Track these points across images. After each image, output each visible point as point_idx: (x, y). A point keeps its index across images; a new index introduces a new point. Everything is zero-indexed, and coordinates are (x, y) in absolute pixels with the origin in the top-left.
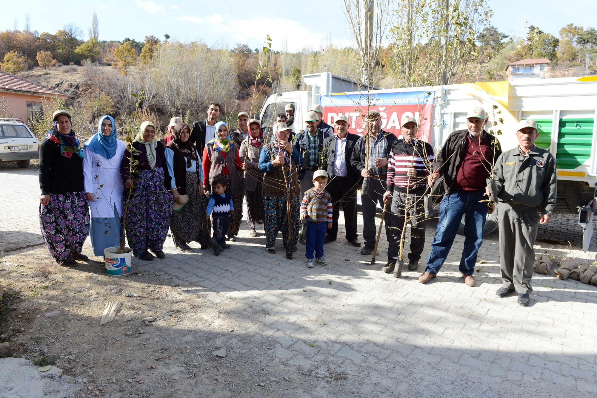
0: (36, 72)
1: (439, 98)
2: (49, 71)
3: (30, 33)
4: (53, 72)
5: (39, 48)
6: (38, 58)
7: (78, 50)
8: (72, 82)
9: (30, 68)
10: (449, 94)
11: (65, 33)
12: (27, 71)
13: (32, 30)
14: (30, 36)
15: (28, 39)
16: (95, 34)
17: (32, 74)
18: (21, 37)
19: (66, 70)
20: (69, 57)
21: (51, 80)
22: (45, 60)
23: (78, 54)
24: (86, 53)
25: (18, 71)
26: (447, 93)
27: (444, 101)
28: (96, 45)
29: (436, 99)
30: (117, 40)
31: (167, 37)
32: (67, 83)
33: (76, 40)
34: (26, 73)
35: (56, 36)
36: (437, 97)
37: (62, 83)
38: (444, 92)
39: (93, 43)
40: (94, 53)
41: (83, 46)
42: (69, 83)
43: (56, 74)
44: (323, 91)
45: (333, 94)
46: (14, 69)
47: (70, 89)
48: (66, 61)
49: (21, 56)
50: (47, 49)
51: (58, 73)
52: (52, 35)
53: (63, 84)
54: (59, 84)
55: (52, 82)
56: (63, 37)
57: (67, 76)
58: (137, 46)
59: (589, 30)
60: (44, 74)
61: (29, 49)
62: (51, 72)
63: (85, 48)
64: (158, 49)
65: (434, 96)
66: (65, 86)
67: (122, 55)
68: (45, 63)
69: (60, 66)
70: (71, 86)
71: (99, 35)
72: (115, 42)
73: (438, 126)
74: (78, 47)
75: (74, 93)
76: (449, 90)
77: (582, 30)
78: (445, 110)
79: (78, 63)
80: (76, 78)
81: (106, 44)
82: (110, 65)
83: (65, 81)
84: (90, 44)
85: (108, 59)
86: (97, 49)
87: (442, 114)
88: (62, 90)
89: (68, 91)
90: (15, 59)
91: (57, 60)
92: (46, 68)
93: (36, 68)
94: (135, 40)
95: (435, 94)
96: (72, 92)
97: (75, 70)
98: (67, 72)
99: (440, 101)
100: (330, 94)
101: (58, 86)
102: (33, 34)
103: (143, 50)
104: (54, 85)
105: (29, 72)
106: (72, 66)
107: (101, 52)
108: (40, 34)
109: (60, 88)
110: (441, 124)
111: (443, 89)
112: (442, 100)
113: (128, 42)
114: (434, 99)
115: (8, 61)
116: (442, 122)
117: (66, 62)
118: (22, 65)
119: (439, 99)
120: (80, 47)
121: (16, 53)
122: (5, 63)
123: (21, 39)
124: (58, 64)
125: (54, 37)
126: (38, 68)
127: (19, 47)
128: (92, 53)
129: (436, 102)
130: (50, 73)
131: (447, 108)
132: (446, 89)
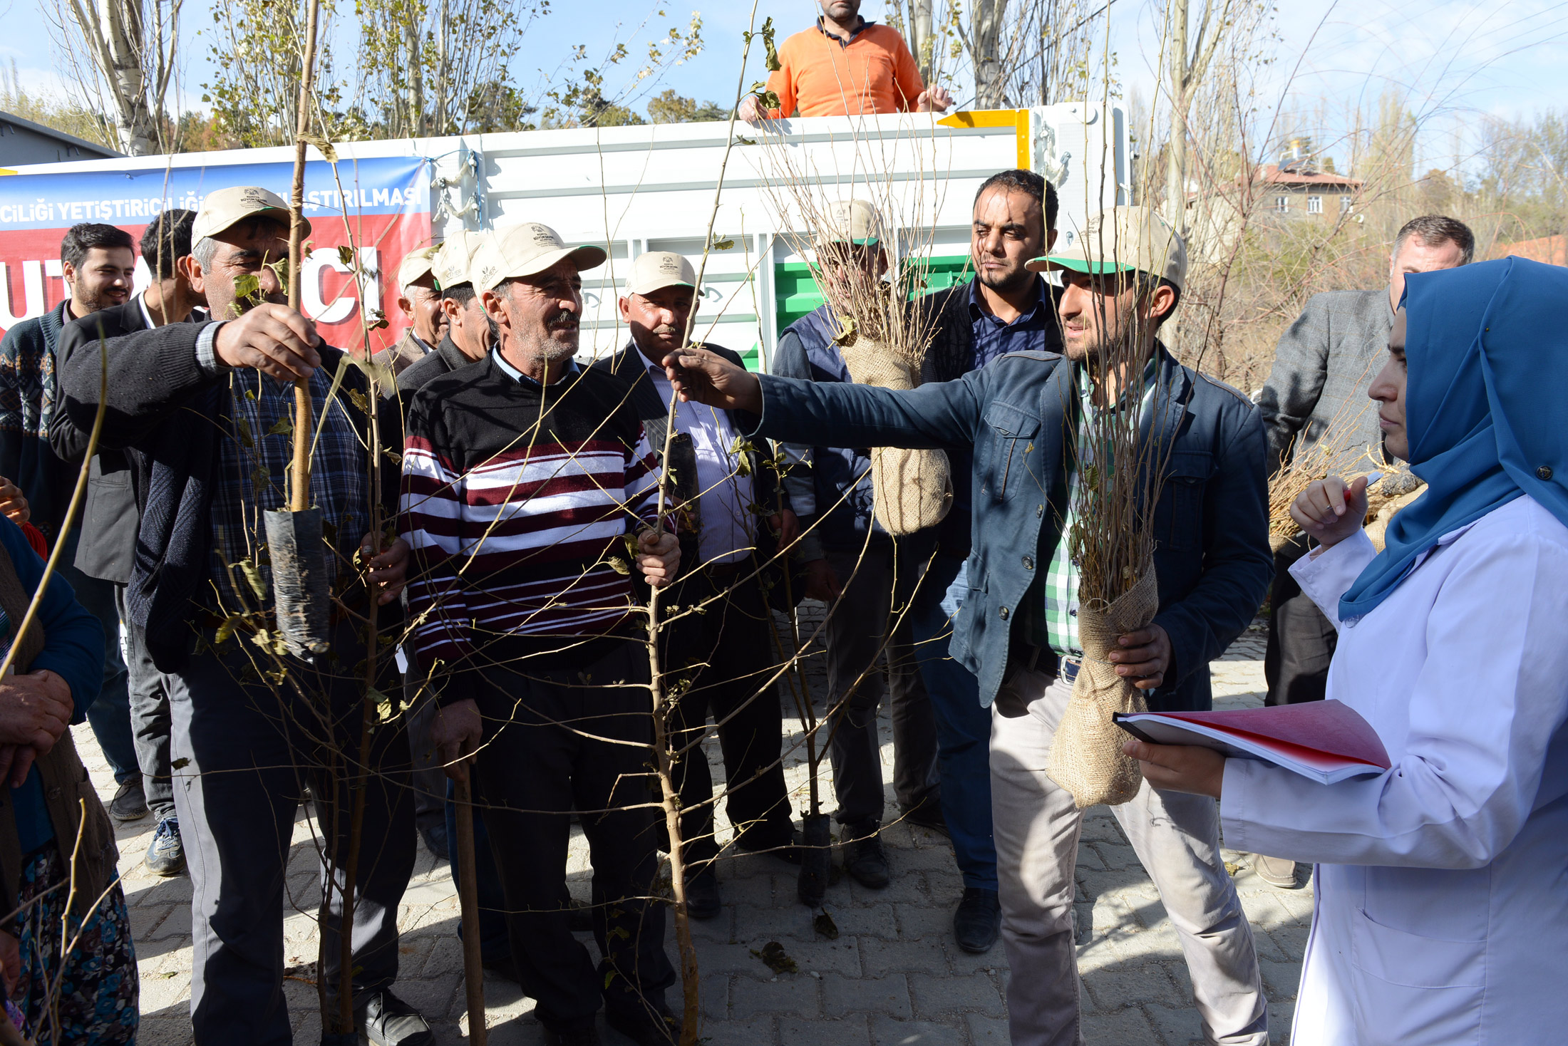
1: (455, 185)
10: (494, 170)
26: (483, 167)
27: (477, 199)
29: (443, 193)
36: (445, 182)
38: (472, 162)
59: (708, 107)
65: (433, 177)
76: (490, 156)
77: (694, 107)
95: (434, 169)
99: (458, 201)
111: (464, 150)
112: (465, 195)
114: (434, 190)
119: (456, 193)
129: (442, 205)
131: (492, 228)
132: (478, 151)
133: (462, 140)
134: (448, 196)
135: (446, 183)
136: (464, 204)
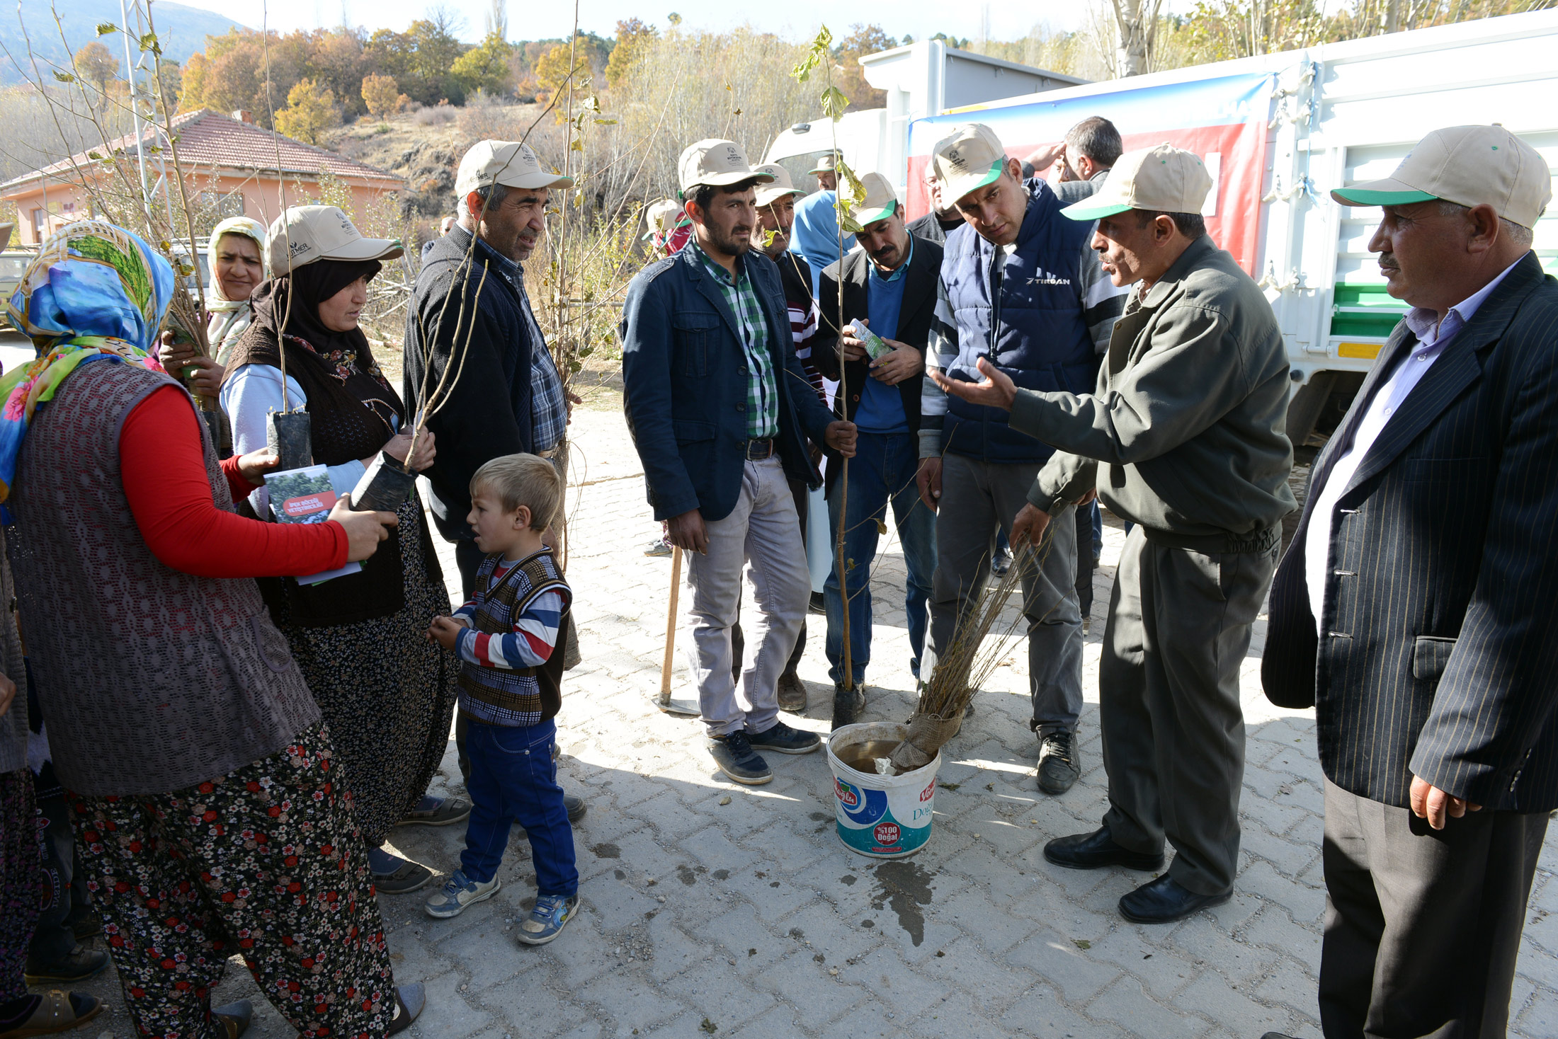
0: (362, 127)
1: (1293, 94)
2: (388, 125)
3: (347, 33)
4: (398, 125)
5: (366, 69)
6: (364, 94)
7: (458, 66)
8: (440, 149)
9: (348, 119)
10: (1330, 76)
11: (428, 27)
12: (341, 127)
13: (353, 25)
14: (347, 41)
15: (343, 49)
16: (499, 24)
17: (352, 133)
18: (327, 44)
19: (428, 120)
20: (437, 87)
21: (393, 145)
22: (380, 99)
23: (458, 77)
24: (478, 74)
25: (321, 128)
26: (1322, 76)
27: (1311, 106)
28: (498, 50)
29: (1281, 102)
30: (555, 37)
31: (675, 18)
32: (430, 151)
33: (455, 42)
34: (339, 132)
35: (407, 35)
36: (1285, 92)
37: (418, 151)
38: (1311, 71)
39: (491, 47)
40: (496, 71)
41: (470, 57)
42: (432, 150)
43: (404, 130)
44: (919, 105)
45: (947, 112)
46: (311, 124)
47: (435, 165)
48: (432, 96)
49: (325, 90)
50: (386, 69)
51: (409, 129)
52: (396, 35)
53: (419, 156)
54: (410, 154)
55: (395, 150)
56: (423, 36)
57: (430, 135)
58: (598, 49)
60: (378, 133)
61: (347, 73)
62: (395, 125)
63: (474, 62)
64: (641, 51)
65: (1274, 89)
66: (425, 159)
67: (556, 73)
68: (381, 105)
69: (415, 110)
70: (438, 158)
71: (508, 27)
72: (550, 41)
73: (1287, 200)
74: (456, 59)
75: (445, 176)
76: (1329, 65)
78: (1314, 140)
79: (458, 101)
80: (449, 139)
81: (526, 49)
82: (532, 101)
83: (424, 146)
84: (485, 51)
85: (528, 86)
86: (503, 61)
87: (1303, 155)
88: (418, 169)
89: (430, 171)
90: (312, 97)
91: (408, 95)
92: (385, 116)
93: (361, 119)
94: (598, 34)
95: (1276, 82)
96: (440, 174)
97: (448, 118)
98: (430, 124)
99: (1296, 109)
100: (938, 114)
101: (408, 160)
102: (355, 35)
103: (611, 58)
104: (399, 159)
105: (346, 129)
106: (444, 108)
107: (515, 68)
108: (371, 34)
109: (413, 166)
110: (1298, 191)
111: (1305, 61)
112: (1302, 101)
113: (579, 39)
114: (1274, 100)
115: (297, 104)
116: (1301, 184)
117: (430, 99)
118: (328, 113)
119: (1293, 101)
120: (461, 60)
121: (314, 83)
122: (290, 111)
123: (329, 49)
124: (410, 105)
125: (403, 40)
126: (367, 118)
127: (324, 70)
128: (491, 72)
129: (1279, 113)
130: (392, 130)
131: (1321, 130)
132: (1319, 61)
133: (1306, 53)
134: (1285, 104)
135: (1285, 94)
136: (1298, 110)
